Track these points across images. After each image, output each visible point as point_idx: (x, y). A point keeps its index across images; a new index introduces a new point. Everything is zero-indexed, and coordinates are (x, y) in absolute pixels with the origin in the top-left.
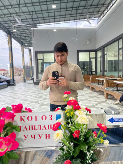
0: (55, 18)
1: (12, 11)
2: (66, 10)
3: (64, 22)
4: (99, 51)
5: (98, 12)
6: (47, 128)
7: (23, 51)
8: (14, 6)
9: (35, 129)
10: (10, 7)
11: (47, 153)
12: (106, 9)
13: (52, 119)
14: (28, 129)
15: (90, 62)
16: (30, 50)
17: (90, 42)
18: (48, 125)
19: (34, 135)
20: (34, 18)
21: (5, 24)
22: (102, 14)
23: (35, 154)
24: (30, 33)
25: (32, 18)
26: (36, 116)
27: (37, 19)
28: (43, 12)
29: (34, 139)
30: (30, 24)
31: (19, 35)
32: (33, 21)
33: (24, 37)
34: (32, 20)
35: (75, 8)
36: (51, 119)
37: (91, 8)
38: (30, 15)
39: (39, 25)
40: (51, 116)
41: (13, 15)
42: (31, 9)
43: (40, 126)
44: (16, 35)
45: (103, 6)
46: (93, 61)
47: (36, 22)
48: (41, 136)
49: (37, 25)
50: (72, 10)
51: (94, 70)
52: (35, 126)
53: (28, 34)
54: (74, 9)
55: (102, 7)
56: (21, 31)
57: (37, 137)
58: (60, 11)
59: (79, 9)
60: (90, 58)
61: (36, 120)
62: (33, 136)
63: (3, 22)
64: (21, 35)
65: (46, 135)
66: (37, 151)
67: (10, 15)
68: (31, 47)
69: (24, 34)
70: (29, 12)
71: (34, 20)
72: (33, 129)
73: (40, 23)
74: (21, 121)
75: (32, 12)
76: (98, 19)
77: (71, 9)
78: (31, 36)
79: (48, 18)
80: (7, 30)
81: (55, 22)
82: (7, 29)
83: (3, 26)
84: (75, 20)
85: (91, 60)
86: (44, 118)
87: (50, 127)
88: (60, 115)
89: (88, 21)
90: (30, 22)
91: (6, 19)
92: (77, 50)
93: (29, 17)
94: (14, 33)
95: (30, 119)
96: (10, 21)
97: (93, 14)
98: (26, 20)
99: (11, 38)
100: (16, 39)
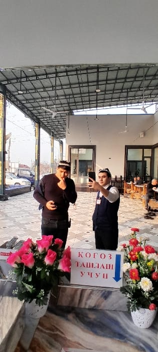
1: (44, 94)
2: (113, 93)
3: (109, 107)
7: (52, 144)
8: (47, 89)
10: (42, 90)
11: (104, 294)
13: (111, 258)
14: (86, 266)
15: (144, 163)
16: (61, 143)
17: (144, 135)
18: (107, 265)
19: (92, 273)
20: (71, 103)
21: (34, 110)
23: (91, 293)
24: (64, 121)
25: (69, 103)
27: (74, 104)
28: (83, 95)
29: (91, 277)
30: (64, 110)
31: (50, 123)
32: (69, 106)
33: (56, 126)
34: (67, 105)
37: (148, 90)
38: (66, 99)
39: (76, 111)
40: (111, 255)
41: (45, 99)
42: (68, 91)
43: (98, 264)
44: (46, 124)
46: (148, 161)
47: (72, 107)
48: (98, 274)
49: (74, 111)
50: (121, 92)
51: (149, 175)
52: (93, 264)
53: (61, 122)
57: (94, 275)
58: (105, 94)
60: (143, 157)
61: (94, 257)
62: (90, 274)
64: (52, 123)
65: (104, 274)
66: (93, 290)
67: (41, 100)
68: (63, 138)
69: (56, 123)
70: (65, 95)
72: (91, 266)
73: (77, 109)
74: (79, 256)
75: (69, 95)
78: (65, 125)
80: (35, 118)
81: (97, 107)
82: (36, 116)
83: (31, 112)
84: (124, 104)
85: (145, 159)
86: (103, 256)
87: (109, 267)
88: (120, 255)
89: (144, 109)
90: (65, 108)
91: (35, 104)
92: (126, 146)
93: (64, 101)
94: (44, 121)
95: (88, 255)
96: (40, 106)
97: (149, 97)
98: (60, 106)
99: (39, 128)
100: (46, 128)
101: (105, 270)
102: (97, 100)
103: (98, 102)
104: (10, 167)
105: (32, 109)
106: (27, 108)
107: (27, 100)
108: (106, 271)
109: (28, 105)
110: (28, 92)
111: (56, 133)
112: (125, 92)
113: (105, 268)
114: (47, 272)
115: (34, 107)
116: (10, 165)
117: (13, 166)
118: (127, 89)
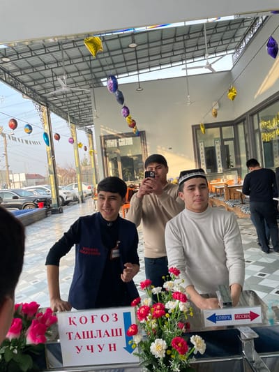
0: (137, 63)
1: (47, 58)
2: (162, 45)
3: (159, 68)
4: (242, 123)
5: (234, 37)
6: (110, 334)
8: (51, 49)
9: (92, 337)
12: (250, 30)
13: (117, 319)
14: (81, 337)
16: (90, 132)
17: (220, 106)
18: (112, 330)
19: (92, 346)
20: (94, 68)
21: (35, 85)
22: (242, 42)
24: (88, 97)
25: (90, 68)
26: (92, 317)
27: (100, 69)
28: (112, 53)
29: (92, 351)
30: (86, 81)
31: (66, 103)
32: (92, 73)
33: (76, 106)
34: (89, 72)
35: (181, 38)
36: (115, 319)
37: (217, 33)
38: (85, 63)
39: (105, 79)
40: (116, 315)
41: (50, 66)
43: (100, 331)
44: (58, 105)
45: (242, 25)
46: (230, 144)
48: (102, 347)
49: (102, 80)
50: (174, 42)
52: (92, 332)
53: (83, 100)
54: (178, 39)
55: (239, 28)
56: (68, 95)
57: (96, 349)
58: (149, 48)
59: (190, 39)
60: (223, 141)
61: (93, 322)
62: (90, 348)
63: (31, 81)
64: (69, 103)
65: (110, 345)
67: (43, 68)
68: (91, 125)
69: (74, 102)
70: (83, 56)
71: (94, 70)
72: (90, 336)
73: (107, 76)
74: (70, 324)
76: (234, 53)
77: (172, 40)
78: (90, 103)
79: (124, 64)
81: (138, 70)
82: (40, 95)
83: (31, 90)
84: (182, 60)
85: (226, 143)
86: (105, 318)
87: (115, 333)
88: (129, 313)
89: (209, 67)
90: (87, 77)
91: (37, 75)
92: (193, 126)
93: (83, 66)
94: (54, 102)
95: (83, 320)
96: (45, 78)
97: (221, 43)
98: (77, 74)
99: (48, 113)
100: (60, 112)
101: (111, 338)
102: (137, 59)
103: (139, 61)
104: (11, 181)
105: (32, 83)
106: (23, 83)
107: (21, 69)
108: (112, 340)
109: (25, 78)
110: (20, 57)
111: (78, 118)
112: (181, 41)
113: (111, 334)
114: (13, 349)
115: (34, 80)
116: (11, 178)
117: (16, 179)
118: (184, 35)
